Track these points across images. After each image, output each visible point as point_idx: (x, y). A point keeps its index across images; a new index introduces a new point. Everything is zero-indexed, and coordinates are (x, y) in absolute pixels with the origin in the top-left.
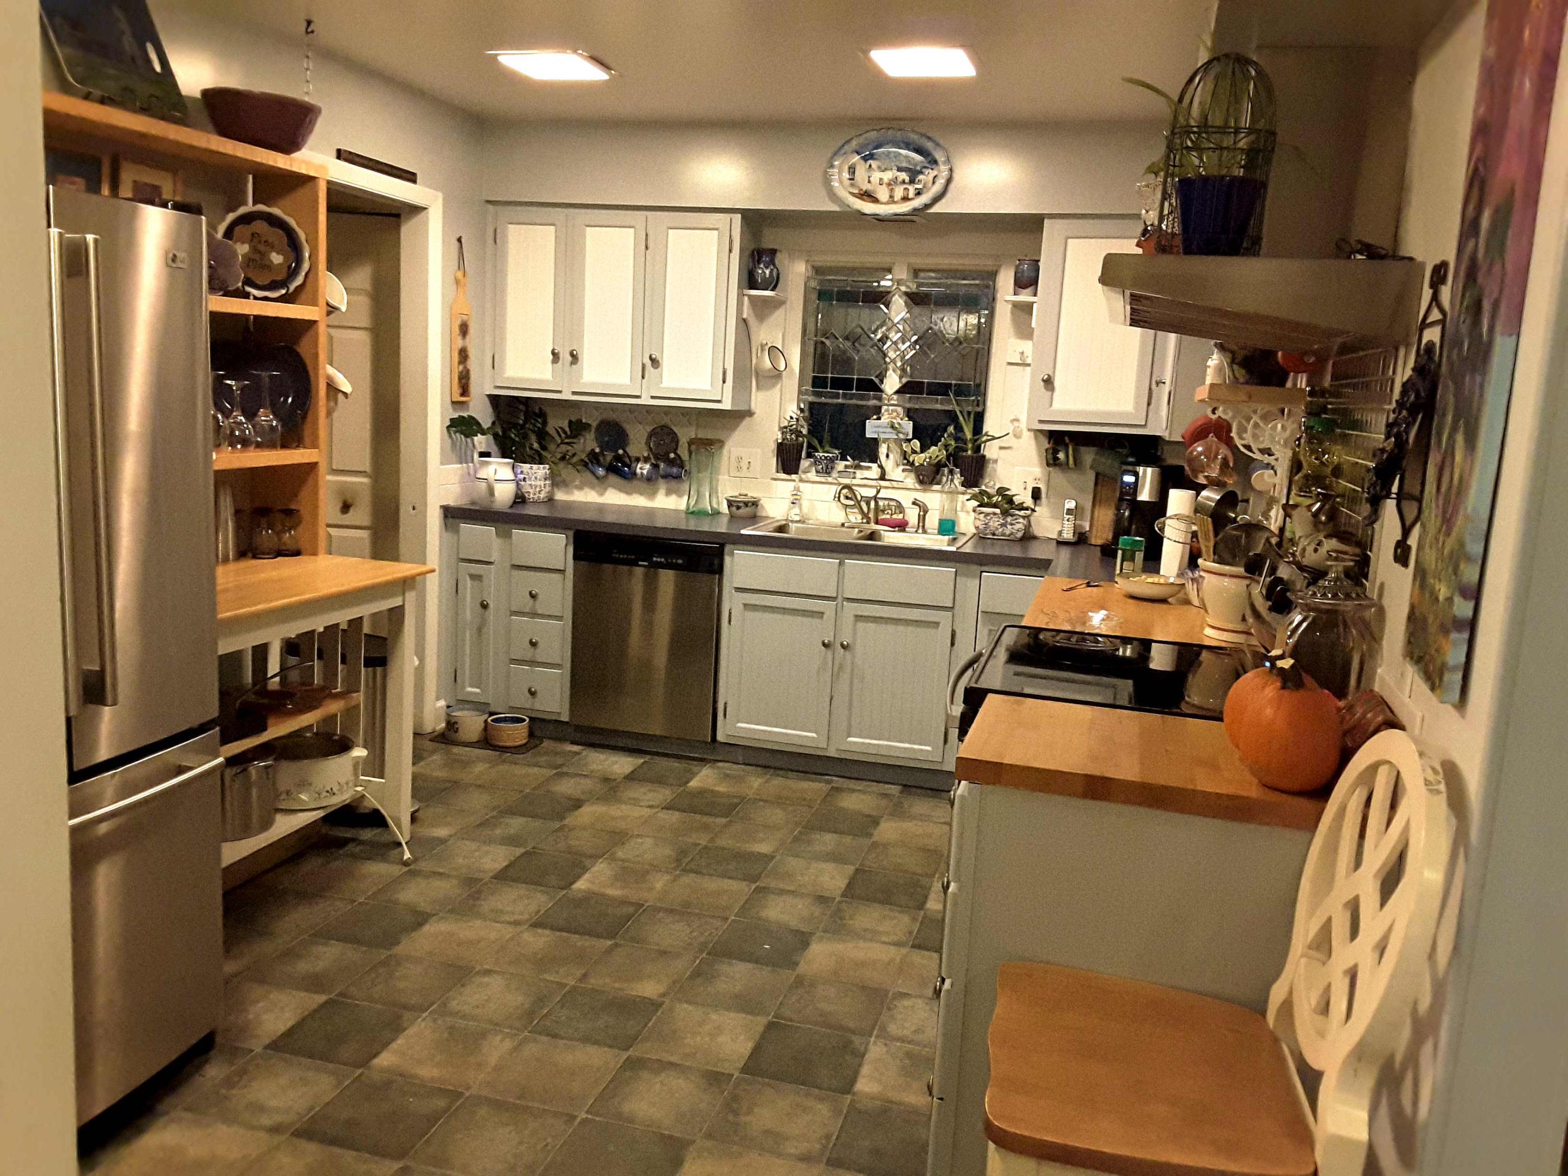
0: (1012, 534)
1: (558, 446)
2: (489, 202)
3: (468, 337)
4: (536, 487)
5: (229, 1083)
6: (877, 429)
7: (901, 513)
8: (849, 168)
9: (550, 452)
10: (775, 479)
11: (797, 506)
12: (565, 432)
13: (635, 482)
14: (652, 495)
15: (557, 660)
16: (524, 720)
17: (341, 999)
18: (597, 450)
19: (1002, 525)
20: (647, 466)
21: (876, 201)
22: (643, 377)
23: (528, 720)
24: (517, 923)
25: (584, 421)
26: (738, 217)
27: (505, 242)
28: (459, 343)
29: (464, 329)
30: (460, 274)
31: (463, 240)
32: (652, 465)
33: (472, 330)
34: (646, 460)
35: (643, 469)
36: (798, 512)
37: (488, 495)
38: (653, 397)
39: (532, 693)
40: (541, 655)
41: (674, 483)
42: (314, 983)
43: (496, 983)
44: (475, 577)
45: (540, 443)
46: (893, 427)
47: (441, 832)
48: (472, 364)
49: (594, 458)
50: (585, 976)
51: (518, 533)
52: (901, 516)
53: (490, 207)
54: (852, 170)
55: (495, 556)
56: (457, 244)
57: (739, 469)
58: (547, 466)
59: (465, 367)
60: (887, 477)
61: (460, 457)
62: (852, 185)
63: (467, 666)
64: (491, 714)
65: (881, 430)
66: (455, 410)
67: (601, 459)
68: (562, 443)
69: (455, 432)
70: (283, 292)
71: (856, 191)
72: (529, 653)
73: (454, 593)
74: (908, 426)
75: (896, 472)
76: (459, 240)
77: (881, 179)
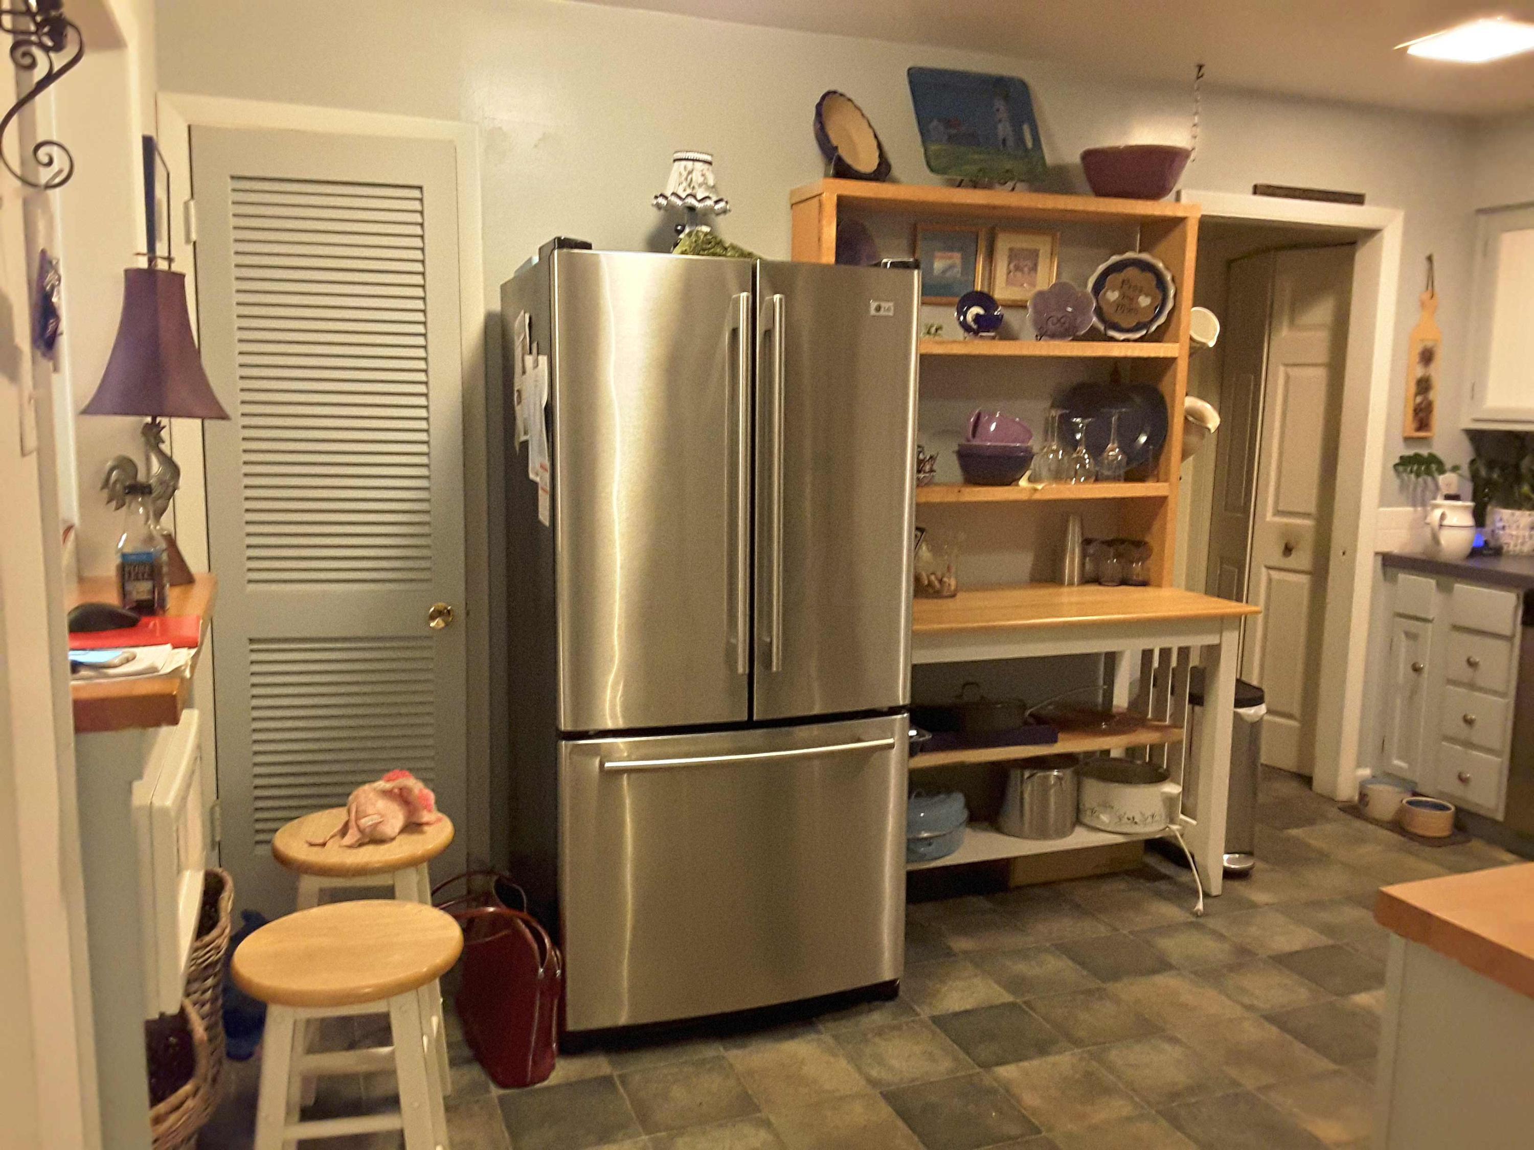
2: (1479, 211)
3: (1432, 365)
4: (1517, 537)
5: (880, 1032)
15: (1495, 745)
16: (1448, 809)
17: (1024, 1007)
23: (1453, 808)
24: (1249, 1008)
28: (1419, 372)
29: (1427, 357)
30: (1427, 298)
31: (1434, 258)
33: (1439, 357)
39: (1463, 780)
40: (1476, 736)
42: (1016, 984)
43: (1173, 1052)
44: (1411, 636)
47: (1260, 897)
50: (1268, 1088)
51: (1460, 588)
53: (1481, 216)
55: (1433, 613)
56: (1423, 265)
59: (1426, 399)
61: (1412, 500)
63: (1396, 737)
64: (1415, 794)
66: (1407, 446)
69: (1405, 472)
70: (1144, 332)
72: (1463, 731)
73: (1388, 649)
76: (1430, 259)
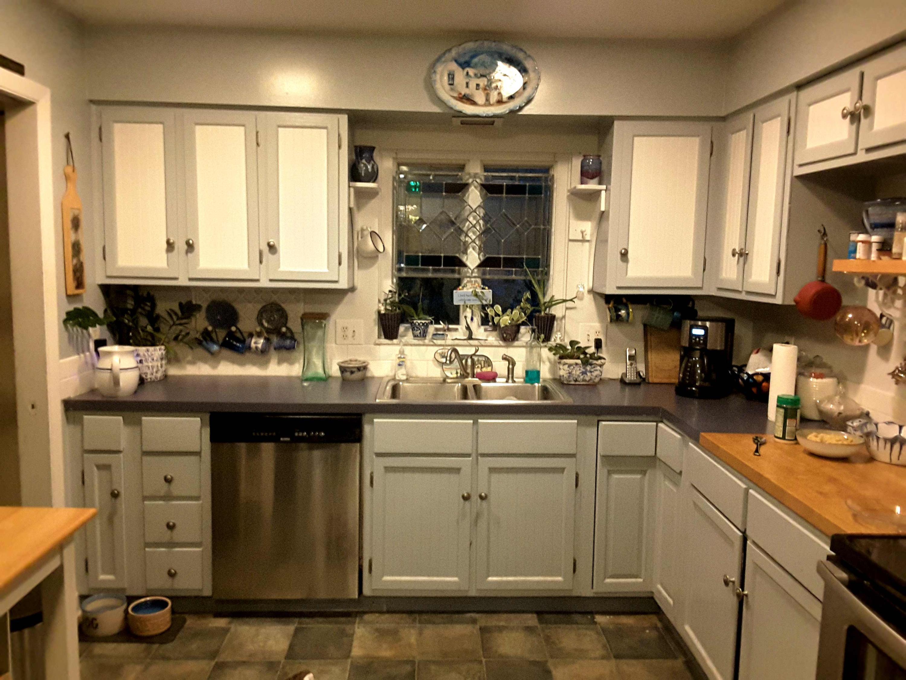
0: (591, 379)
1: (171, 327)
2: (92, 102)
3: (80, 231)
4: (154, 367)
6: (463, 298)
7: (489, 366)
8: (449, 75)
9: (164, 334)
10: (379, 345)
11: (403, 367)
12: (176, 314)
13: (247, 354)
14: (265, 364)
15: (197, 539)
16: (166, 603)
18: (210, 328)
19: (584, 373)
20: (262, 341)
21: (474, 103)
22: (261, 262)
23: (170, 601)
25: (194, 302)
26: (345, 117)
27: (111, 141)
28: (72, 237)
29: (76, 223)
30: (69, 170)
31: (71, 137)
32: (266, 339)
33: (83, 224)
34: (259, 335)
35: (258, 343)
36: (405, 373)
37: (112, 384)
38: (271, 280)
39: (172, 575)
40: (178, 535)
41: (285, 353)
44: (104, 467)
45: (152, 326)
46: (476, 295)
48: (85, 257)
49: (207, 336)
51: (147, 420)
52: (489, 369)
53: (94, 107)
54: (451, 76)
55: (123, 445)
56: (64, 140)
57: (345, 337)
58: (163, 347)
59: (79, 260)
60: (473, 337)
61: (78, 349)
62: (452, 90)
63: (99, 554)
64: (131, 600)
65: (466, 298)
66: (70, 302)
67: (214, 335)
68: (174, 324)
69: (73, 325)
71: (456, 95)
72: (167, 535)
73: (81, 483)
74: (488, 293)
75: (480, 332)
76: (67, 136)
77: (478, 85)
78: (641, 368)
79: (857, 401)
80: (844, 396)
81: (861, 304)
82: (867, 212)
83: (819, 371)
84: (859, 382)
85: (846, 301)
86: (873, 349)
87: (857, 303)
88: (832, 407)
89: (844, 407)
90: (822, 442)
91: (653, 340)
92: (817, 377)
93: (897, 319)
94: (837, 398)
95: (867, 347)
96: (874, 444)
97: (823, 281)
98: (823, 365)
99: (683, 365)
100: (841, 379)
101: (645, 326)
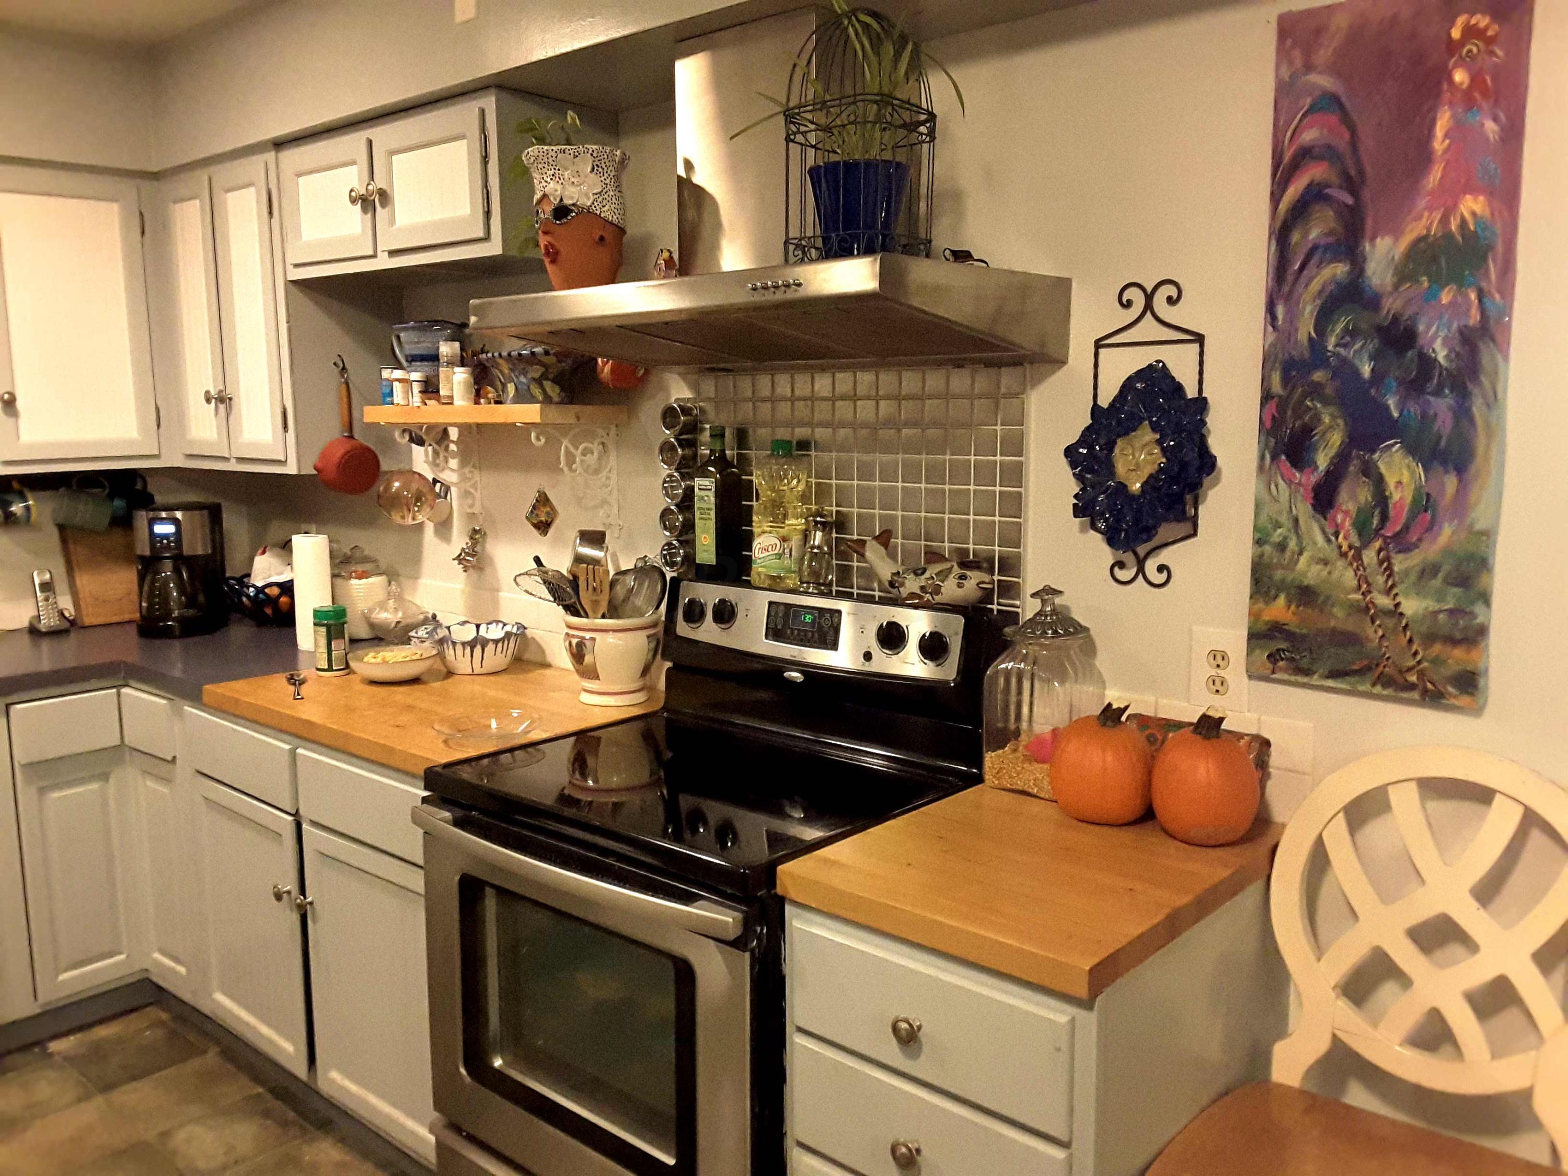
78: (66, 603)
79: (418, 602)
80: (399, 598)
81: (407, 467)
82: (398, 338)
83: (360, 568)
84: (416, 577)
85: (385, 466)
86: (429, 528)
87: (402, 466)
88: (387, 616)
89: (403, 614)
90: (385, 662)
91: (80, 552)
92: (360, 577)
93: (455, 484)
94: (391, 602)
95: (420, 526)
96: (449, 653)
97: (351, 437)
98: (366, 560)
99: (146, 588)
100: (392, 576)
101: (61, 528)
